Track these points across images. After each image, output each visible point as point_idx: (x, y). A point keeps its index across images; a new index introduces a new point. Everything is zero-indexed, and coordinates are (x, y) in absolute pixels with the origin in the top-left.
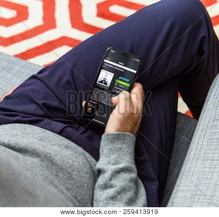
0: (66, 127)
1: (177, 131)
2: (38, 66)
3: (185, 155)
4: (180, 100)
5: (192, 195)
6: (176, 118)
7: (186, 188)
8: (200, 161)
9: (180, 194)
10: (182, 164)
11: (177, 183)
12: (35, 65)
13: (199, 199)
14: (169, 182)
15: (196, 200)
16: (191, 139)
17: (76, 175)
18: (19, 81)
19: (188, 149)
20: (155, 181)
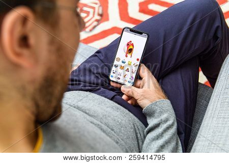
0: (116, 95)
1: (198, 96)
2: (96, 48)
3: (204, 114)
4: (201, 74)
5: (209, 143)
6: (198, 86)
8: (215, 119)
9: (200, 143)
10: (202, 120)
11: (198, 135)
12: (93, 48)
13: (214, 147)
14: (192, 134)
15: (212, 147)
16: (208, 103)
17: (124, 130)
18: (81, 59)
19: (206, 110)
20: (182, 134)
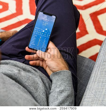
0: (25, 61)
7: (89, 97)
8: (96, 83)
13: (96, 102)
